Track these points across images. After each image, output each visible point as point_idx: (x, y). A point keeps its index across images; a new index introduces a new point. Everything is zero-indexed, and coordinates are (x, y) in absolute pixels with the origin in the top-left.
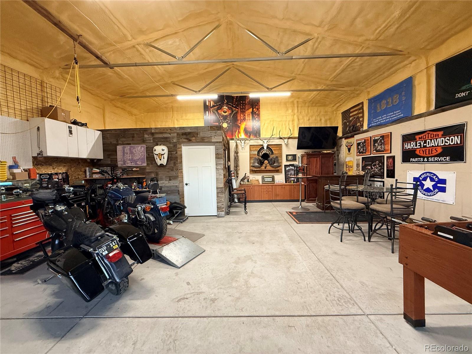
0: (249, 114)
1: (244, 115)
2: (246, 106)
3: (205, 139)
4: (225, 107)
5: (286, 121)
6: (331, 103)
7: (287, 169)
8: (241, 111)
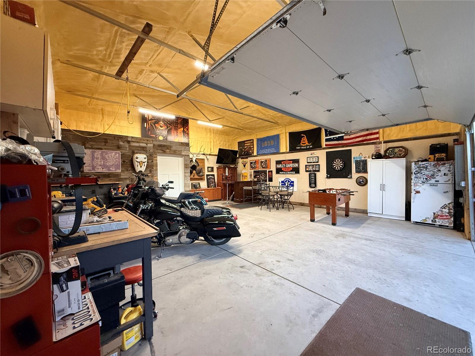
0: (181, 132)
1: (177, 132)
2: (179, 125)
3: (177, 151)
4: (161, 123)
5: (206, 142)
6: (233, 135)
7: (208, 177)
8: (174, 128)
